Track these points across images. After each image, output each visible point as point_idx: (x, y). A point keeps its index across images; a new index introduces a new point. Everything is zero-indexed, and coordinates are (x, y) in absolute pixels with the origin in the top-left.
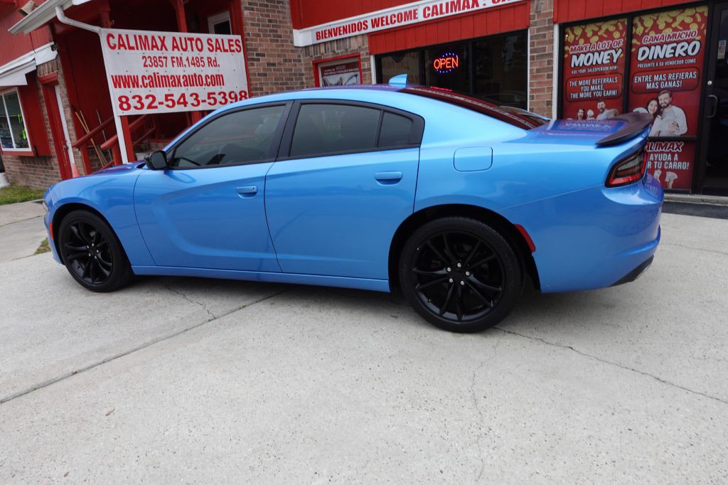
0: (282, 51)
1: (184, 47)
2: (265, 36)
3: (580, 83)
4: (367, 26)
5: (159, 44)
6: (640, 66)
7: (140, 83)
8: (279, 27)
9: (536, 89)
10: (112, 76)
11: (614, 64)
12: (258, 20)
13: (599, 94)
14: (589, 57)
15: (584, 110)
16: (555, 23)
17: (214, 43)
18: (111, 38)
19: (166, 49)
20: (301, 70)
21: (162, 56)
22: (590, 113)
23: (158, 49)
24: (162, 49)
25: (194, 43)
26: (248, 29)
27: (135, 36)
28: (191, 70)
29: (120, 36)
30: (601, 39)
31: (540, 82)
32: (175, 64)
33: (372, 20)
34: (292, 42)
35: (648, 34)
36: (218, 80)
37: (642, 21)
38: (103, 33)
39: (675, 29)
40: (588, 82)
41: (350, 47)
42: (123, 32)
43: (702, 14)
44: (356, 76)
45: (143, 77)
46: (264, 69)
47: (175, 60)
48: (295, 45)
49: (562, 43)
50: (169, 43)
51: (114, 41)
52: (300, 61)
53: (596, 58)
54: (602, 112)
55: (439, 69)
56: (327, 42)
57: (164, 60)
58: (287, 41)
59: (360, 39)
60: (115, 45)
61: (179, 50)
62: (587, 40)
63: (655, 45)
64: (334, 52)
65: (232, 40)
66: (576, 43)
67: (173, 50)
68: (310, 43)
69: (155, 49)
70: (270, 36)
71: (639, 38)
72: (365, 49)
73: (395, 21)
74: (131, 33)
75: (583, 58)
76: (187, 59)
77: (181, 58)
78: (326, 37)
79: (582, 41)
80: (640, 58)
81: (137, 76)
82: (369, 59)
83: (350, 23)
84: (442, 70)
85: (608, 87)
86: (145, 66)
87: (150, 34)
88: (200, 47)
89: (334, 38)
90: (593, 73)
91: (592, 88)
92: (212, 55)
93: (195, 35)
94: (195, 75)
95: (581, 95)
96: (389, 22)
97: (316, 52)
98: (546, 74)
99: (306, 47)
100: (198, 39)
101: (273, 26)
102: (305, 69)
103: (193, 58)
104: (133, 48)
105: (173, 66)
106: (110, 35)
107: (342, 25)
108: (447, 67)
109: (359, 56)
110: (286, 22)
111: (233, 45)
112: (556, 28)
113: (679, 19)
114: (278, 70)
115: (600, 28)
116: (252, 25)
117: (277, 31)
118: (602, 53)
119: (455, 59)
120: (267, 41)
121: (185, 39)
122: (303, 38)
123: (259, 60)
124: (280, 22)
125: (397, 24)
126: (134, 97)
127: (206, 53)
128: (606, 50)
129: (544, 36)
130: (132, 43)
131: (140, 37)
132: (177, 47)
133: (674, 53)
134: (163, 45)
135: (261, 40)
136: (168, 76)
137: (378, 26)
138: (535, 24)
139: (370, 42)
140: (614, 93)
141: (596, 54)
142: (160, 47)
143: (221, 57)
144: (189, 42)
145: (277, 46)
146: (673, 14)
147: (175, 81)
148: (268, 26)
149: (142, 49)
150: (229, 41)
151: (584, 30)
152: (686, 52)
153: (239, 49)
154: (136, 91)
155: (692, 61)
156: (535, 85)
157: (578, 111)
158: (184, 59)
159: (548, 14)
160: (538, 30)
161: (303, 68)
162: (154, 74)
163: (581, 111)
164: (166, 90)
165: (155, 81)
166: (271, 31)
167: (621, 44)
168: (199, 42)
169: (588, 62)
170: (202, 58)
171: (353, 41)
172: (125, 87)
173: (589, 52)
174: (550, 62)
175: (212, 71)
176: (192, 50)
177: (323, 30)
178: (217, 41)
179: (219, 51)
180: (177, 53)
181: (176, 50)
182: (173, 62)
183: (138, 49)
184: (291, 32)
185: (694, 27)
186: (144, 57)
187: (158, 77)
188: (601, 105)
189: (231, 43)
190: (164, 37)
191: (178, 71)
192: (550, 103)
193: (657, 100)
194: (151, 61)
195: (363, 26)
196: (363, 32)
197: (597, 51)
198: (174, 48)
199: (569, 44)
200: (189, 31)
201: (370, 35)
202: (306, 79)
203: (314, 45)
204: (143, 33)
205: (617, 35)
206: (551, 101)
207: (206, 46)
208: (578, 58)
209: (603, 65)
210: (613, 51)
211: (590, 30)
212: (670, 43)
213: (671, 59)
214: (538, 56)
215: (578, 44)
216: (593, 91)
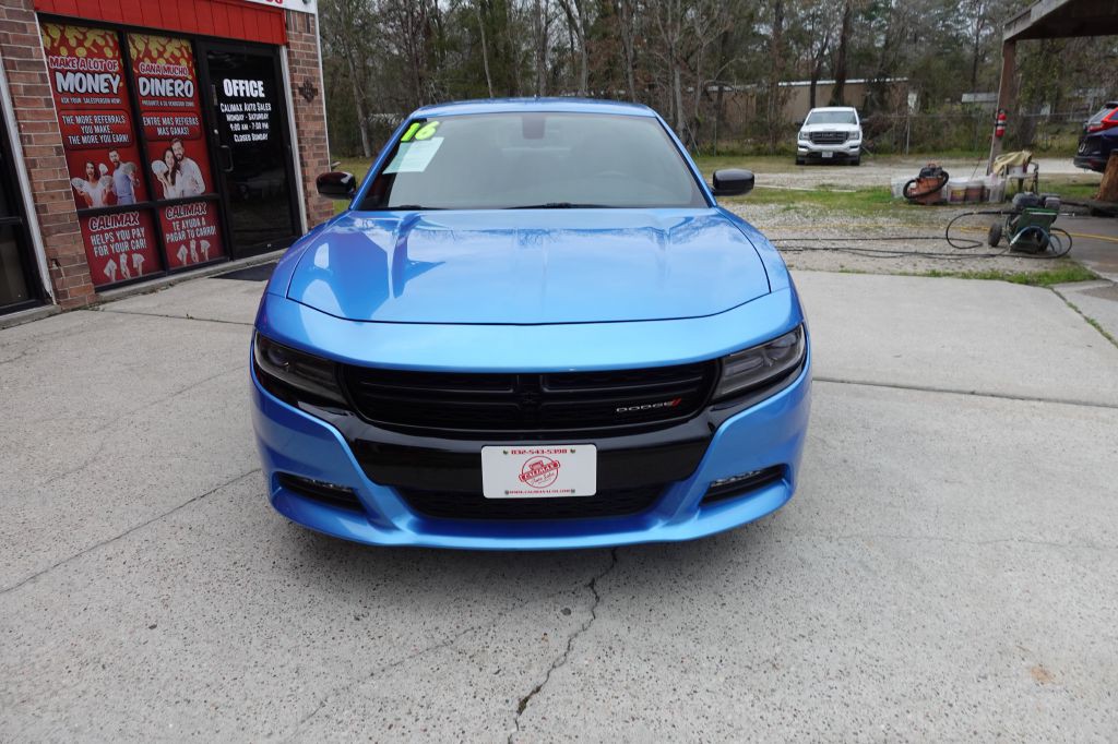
3: (79, 120)
6: (145, 102)
11: (116, 96)
13: (107, 139)
14: (81, 79)
15: (92, 163)
16: (32, 9)
22: (103, 168)
30: (90, 55)
35: (142, 60)
37: (133, 42)
39: (168, 62)
40: (87, 119)
43: (186, 48)
53: (90, 83)
54: (118, 167)
62: (72, 52)
63: (154, 77)
71: (137, 64)
79: (64, 51)
80: (143, 93)
85: (116, 129)
90: (89, 105)
91: (97, 129)
95: (84, 140)
113: (170, 49)
115: (85, 38)
128: (100, 73)
133: (173, 92)
141: (89, 76)
146: (163, 41)
151: (62, 32)
152: (183, 91)
155: (191, 104)
157: (85, 166)
163: (89, 165)
167: (117, 68)
169: (81, 86)
173: (79, 71)
185: (184, 63)
188: (113, 156)
193: (172, 151)
208: (65, 77)
209: (101, 95)
210: (110, 76)
211: (72, 35)
212: (167, 78)
213: (174, 98)
214: (20, 63)
215: (59, 55)
216: (99, 134)
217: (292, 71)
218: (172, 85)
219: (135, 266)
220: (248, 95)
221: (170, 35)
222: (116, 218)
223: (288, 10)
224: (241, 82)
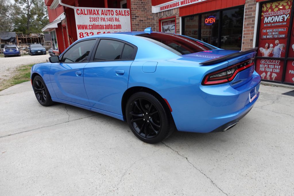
0: (146, 15)
1: (106, 14)
2: (139, 9)
3: (268, 31)
4: (179, 4)
5: (96, 13)
7: (88, 28)
8: (146, 5)
9: (246, 33)
10: (78, 25)
11: (285, 22)
12: (137, 3)
13: (276, 36)
14: (273, 18)
15: (268, 44)
16: (257, 2)
17: (118, 12)
18: (78, 11)
19: (99, 15)
20: (154, 23)
21: (97, 17)
22: (271, 45)
23: (96, 15)
24: (97, 15)
25: (110, 12)
26: (133, 6)
27: (87, 10)
28: (108, 23)
29: (81, 10)
31: (248, 30)
32: (102, 20)
33: (181, 2)
34: (151, 11)
36: (119, 27)
38: (75, 8)
40: (271, 30)
41: (172, 14)
42: (83, 8)
44: (174, 26)
45: (89, 25)
46: (138, 22)
47: (102, 19)
48: (152, 12)
49: (261, 11)
50: (100, 12)
51: (79, 12)
52: (154, 19)
53: (276, 19)
54: (277, 45)
55: (207, 23)
56: (164, 11)
57: (98, 19)
58: (149, 11)
59: (176, 10)
60: (79, 13)
61: (104, 15)
62: (273, 10)
64: (166, 15)
65: (126, 11)
66: (267, 11)
67: (102, 15)
68: (158, 12)
69: (95, 15)
70: (141, 9)
72: (177, 14)
73: (190, 2)
74: (86, 9)
75: (270, 19)
76: (107, 19)
77: (104, 18)
78: (164, 9)
79: (270, 11)
81: (87, 25)
82: (179, 19)
83: (173, 3)
84: (208, 24)
85: (281, 33)
86: (90, 21)
87: (93, 9)
88: (112, 14)
89: (167, 9)
90: (273, 26)
91: (273, 33)
92: (117, 17)
93: (111, 9)
94: (110, 25)
95: (268, 37)
96: (187, 2)
97: (160, 16)
98: (251, 26)
99: (157, 13)
100: (112, 11)
101: (143, 5)
102: (156, 22)
103: (109, 18)
104: (86, 14)
105: (101, 21)
106: (78, 10)
107: (170, 4)
108: (210, 22)
109: (175, 17)
110: (149, 3)
111: (126, 13)
112: (258, 5)
114: (144, 23)
115: (279, 4)
116: (134, 4)
117: (145, 7)
118: (279, 16)
119: (214, 19)
120: (140, 11)
121: (107, 10)
122: (155, 9)
123: (136, 19)
124: (146, 3)
125: (190, 3)
126: (85, 33)
127: (115, 16)
128: (281, 15)
129: (252, 8)
130: (86, 13)
131: (89, 10)
132: (103, 14)
134: (98, 13)
135: (137, 11)
136: (99, 25)
137: (183, 4)
138: (248, 2)
139: (180, 12)
140: (283, 36)
141: (276, 17)
142: (96, 14)
143: (121, 18)
144: (108, 12)
145: (145, 13)
147: (102, 27)
148: (141, 5)
149: (89, 15)
150: (125, 11)
151: (271, 5)
153: (128, 14)
154: (86, 31)
156: (246, 31)
157: (265, 44)
158: (106, 19)
160: (249, 5)
161: (155, 22)
162: (94, 24)
163: (267, 44)
164: (98, 31)
165: (94, 27)
166: (142, 7)
167: (289, 12)
168: (112, 12)
169: (272, 20)
170: (113, 18)
171: (174, 11)
172: (82, 29)
173: (273, 16)
174: (254, 21)
175: (116, 23)
176: (109, 15)
177: (163, 6)
178: (120, 11)
179: (120, 15)
180: (103, 16)
181: (103, 15)
182: (101, 20)
183: (88, 15)
184: (151, 7)
186: (90, 18)
187: (95, 25)
188: (277, 42)
189: (125, 12)
190: (98, 10)
191: (103, 23)
192: (252, 40)
194: (93, 19)
195: (178, 4)
196: (177, 7)
197: (277, 15)
198: (102, 14)
199: (264, 12)
200: (109, 7)
201: (180, 8)
202: (156, 26)
203: (160, 13)
204: (90, 8)
205: (287, 7)
206: (253, 39)
207: (115, 13)
209: (279, 22)
210: (285, 15)
211: (274, 5)
216: (273, 35)
219: (272, 77)
222: (271, 61)
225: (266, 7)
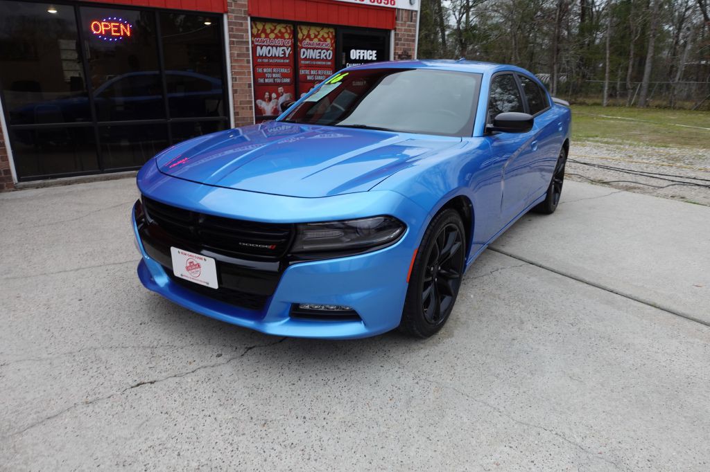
3: (265, 70)
6: (303, 62)
9: (237, 72)
11: (287, 58)
13: (278, 81)
14: (270, 50)
15: (269, 93)
16: (248, 15)
22: (274, 95)
30: (277, 37)
35: (305, 39)
37: (301, 30)
39: (319, 40)
40: (270, 70)
43: (332, 33)
53: (275, 52)
54: (282, 95)
55: (100, 34)
62: (267, 36)
63: (310, 48)
71: (301, 42)
75: (265, 50)
79: (263, 35)
80: (302, 57)
85: (284, 76)
91: (274, 75)
95: (267, 81)
98: (245, 59)
108: (113, 34)
112: (249, 20)
113: (322, 33)
115: (275, 29)
118: (278, 48)
119: (126, 27)
128: (280, 46)
129: (242, 25)
133: (320, 56)
138: (233, 11)
140: (289, 80)
141: (275, 48)
146: (318, 29)
151: (264, 26)
152: (326, 56)
155: (329, 63)
157: (265, 94)
159: (243, 6)
160: (236, 18)
163: (267, 94)
167: (290, 44)
169: (269, 53)
173: (269, 45)
174: (247, 49)
185: (329, 41)
188: (280, 89)
192: (249, 86)
197: (274, 46)
199: (254, 36)
205: (287, 36)
208: (261, 48)
209: (279, 58)
210: (285, 48)
211: (268, 27)
212: (317, 49)
213: (319, 60)
214: (237, 42)
215: (260, 37)
216: (274, 78)
217: (396, 44)
218: (320, 53)
220: (365, 58)
221: (323, 26)
223: (399, 9)
224: (362, 51)
225: (256, 27)
